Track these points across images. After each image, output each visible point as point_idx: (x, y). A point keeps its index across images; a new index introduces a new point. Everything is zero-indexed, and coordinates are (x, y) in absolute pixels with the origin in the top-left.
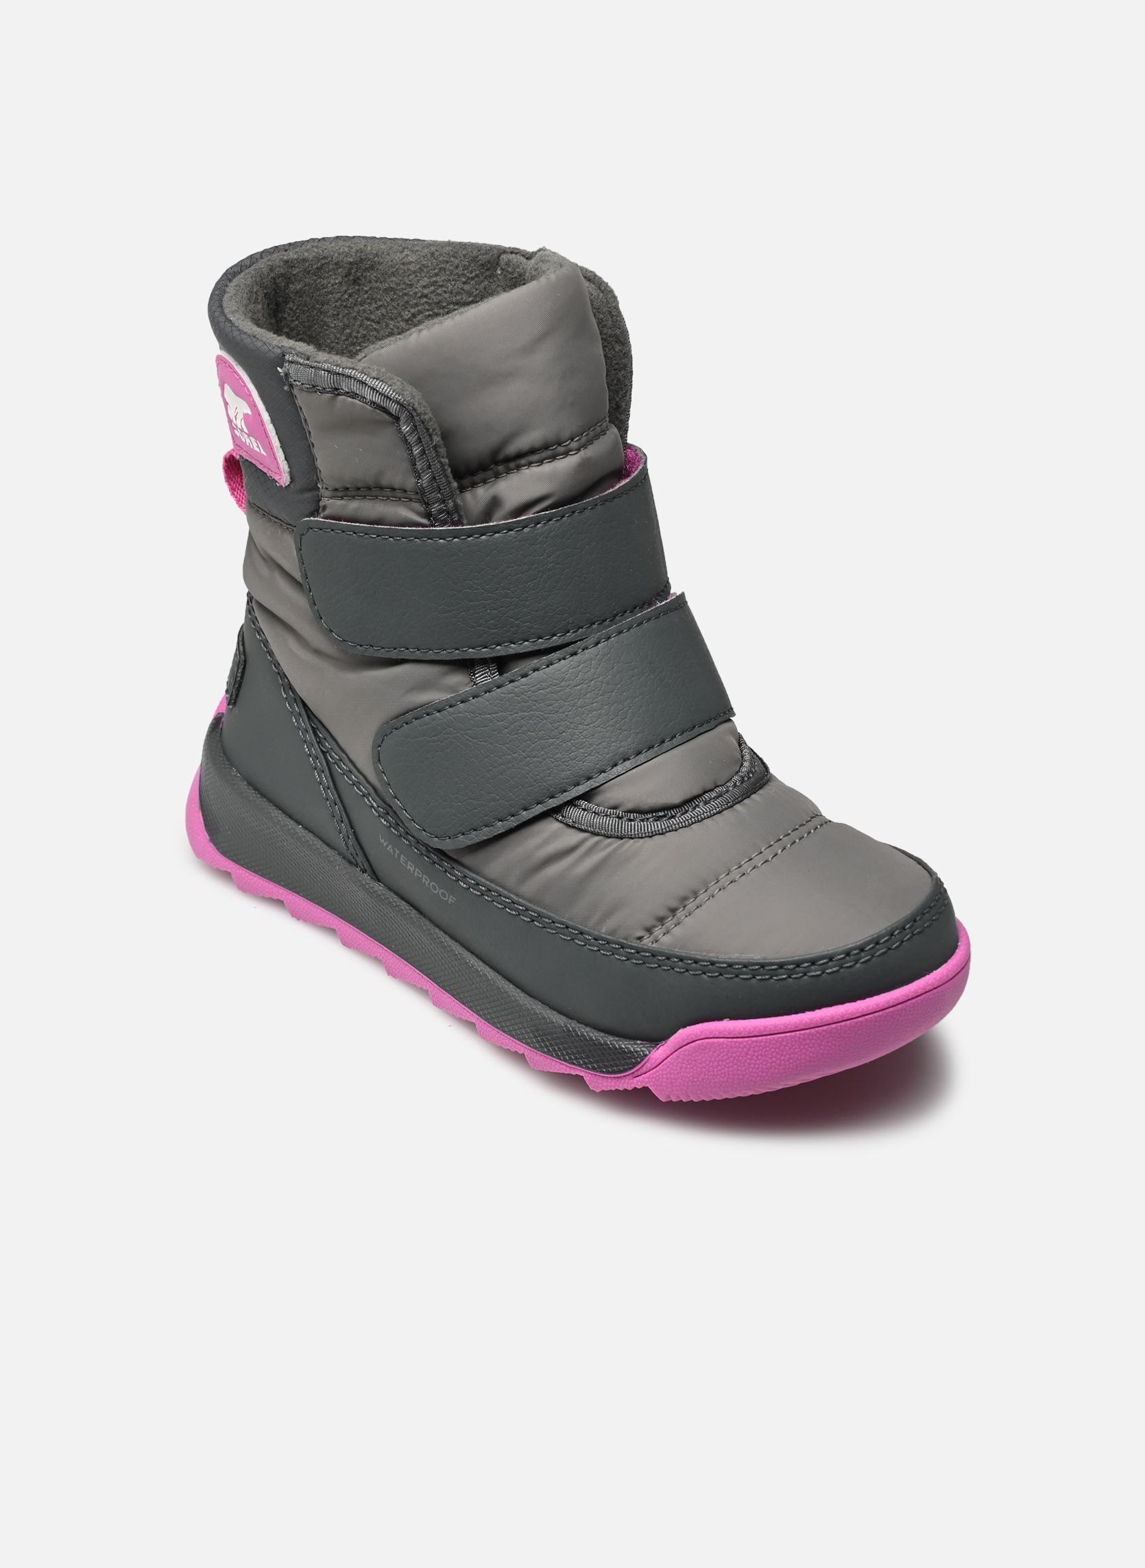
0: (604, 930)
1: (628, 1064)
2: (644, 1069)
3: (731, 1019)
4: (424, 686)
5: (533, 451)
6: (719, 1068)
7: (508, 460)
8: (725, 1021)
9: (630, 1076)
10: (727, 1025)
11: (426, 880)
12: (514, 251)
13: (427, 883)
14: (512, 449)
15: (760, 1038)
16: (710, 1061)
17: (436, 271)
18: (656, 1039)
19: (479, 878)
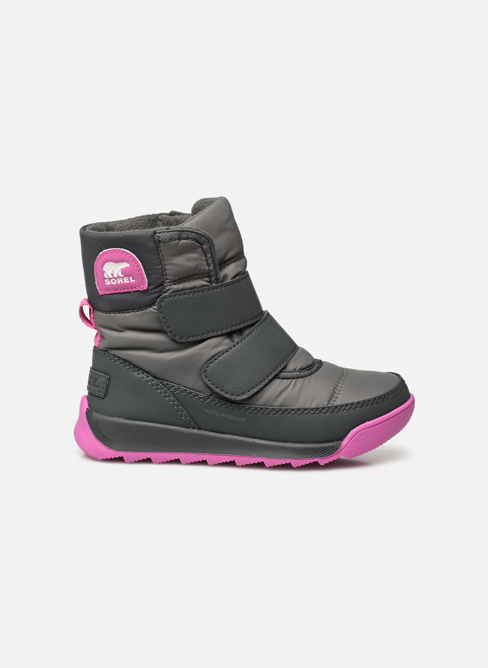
0: (313, 406)
1: (334, 450)
2: (341, 450)
3: (368, 421)
4: (217, 346)
5: (233, 258)
6: (368, 440)
7: (225, 262)
8: (366, 422)
9: (336, 454)
10: (367, 424)
11: (230, 417)
12: (162, 214)
13: (231, 418)
14: (228, 257)
15: (379, 425)
16: (365, 438)
17: (136, 227)
18: (341, 439)
19: (255, 406)
